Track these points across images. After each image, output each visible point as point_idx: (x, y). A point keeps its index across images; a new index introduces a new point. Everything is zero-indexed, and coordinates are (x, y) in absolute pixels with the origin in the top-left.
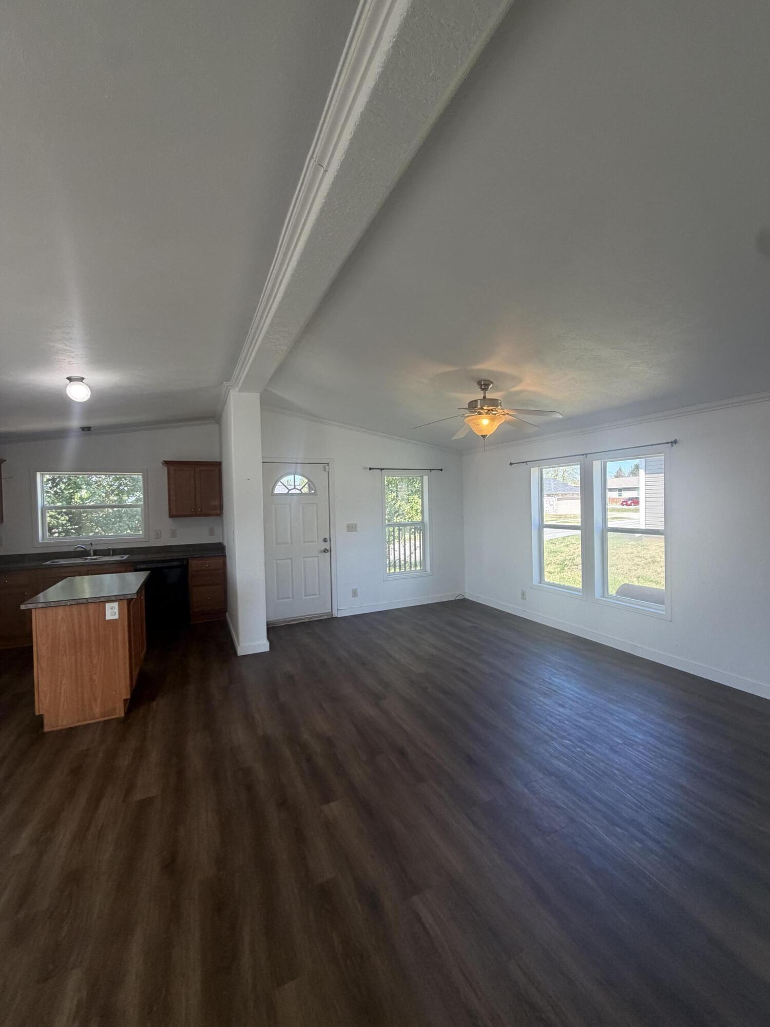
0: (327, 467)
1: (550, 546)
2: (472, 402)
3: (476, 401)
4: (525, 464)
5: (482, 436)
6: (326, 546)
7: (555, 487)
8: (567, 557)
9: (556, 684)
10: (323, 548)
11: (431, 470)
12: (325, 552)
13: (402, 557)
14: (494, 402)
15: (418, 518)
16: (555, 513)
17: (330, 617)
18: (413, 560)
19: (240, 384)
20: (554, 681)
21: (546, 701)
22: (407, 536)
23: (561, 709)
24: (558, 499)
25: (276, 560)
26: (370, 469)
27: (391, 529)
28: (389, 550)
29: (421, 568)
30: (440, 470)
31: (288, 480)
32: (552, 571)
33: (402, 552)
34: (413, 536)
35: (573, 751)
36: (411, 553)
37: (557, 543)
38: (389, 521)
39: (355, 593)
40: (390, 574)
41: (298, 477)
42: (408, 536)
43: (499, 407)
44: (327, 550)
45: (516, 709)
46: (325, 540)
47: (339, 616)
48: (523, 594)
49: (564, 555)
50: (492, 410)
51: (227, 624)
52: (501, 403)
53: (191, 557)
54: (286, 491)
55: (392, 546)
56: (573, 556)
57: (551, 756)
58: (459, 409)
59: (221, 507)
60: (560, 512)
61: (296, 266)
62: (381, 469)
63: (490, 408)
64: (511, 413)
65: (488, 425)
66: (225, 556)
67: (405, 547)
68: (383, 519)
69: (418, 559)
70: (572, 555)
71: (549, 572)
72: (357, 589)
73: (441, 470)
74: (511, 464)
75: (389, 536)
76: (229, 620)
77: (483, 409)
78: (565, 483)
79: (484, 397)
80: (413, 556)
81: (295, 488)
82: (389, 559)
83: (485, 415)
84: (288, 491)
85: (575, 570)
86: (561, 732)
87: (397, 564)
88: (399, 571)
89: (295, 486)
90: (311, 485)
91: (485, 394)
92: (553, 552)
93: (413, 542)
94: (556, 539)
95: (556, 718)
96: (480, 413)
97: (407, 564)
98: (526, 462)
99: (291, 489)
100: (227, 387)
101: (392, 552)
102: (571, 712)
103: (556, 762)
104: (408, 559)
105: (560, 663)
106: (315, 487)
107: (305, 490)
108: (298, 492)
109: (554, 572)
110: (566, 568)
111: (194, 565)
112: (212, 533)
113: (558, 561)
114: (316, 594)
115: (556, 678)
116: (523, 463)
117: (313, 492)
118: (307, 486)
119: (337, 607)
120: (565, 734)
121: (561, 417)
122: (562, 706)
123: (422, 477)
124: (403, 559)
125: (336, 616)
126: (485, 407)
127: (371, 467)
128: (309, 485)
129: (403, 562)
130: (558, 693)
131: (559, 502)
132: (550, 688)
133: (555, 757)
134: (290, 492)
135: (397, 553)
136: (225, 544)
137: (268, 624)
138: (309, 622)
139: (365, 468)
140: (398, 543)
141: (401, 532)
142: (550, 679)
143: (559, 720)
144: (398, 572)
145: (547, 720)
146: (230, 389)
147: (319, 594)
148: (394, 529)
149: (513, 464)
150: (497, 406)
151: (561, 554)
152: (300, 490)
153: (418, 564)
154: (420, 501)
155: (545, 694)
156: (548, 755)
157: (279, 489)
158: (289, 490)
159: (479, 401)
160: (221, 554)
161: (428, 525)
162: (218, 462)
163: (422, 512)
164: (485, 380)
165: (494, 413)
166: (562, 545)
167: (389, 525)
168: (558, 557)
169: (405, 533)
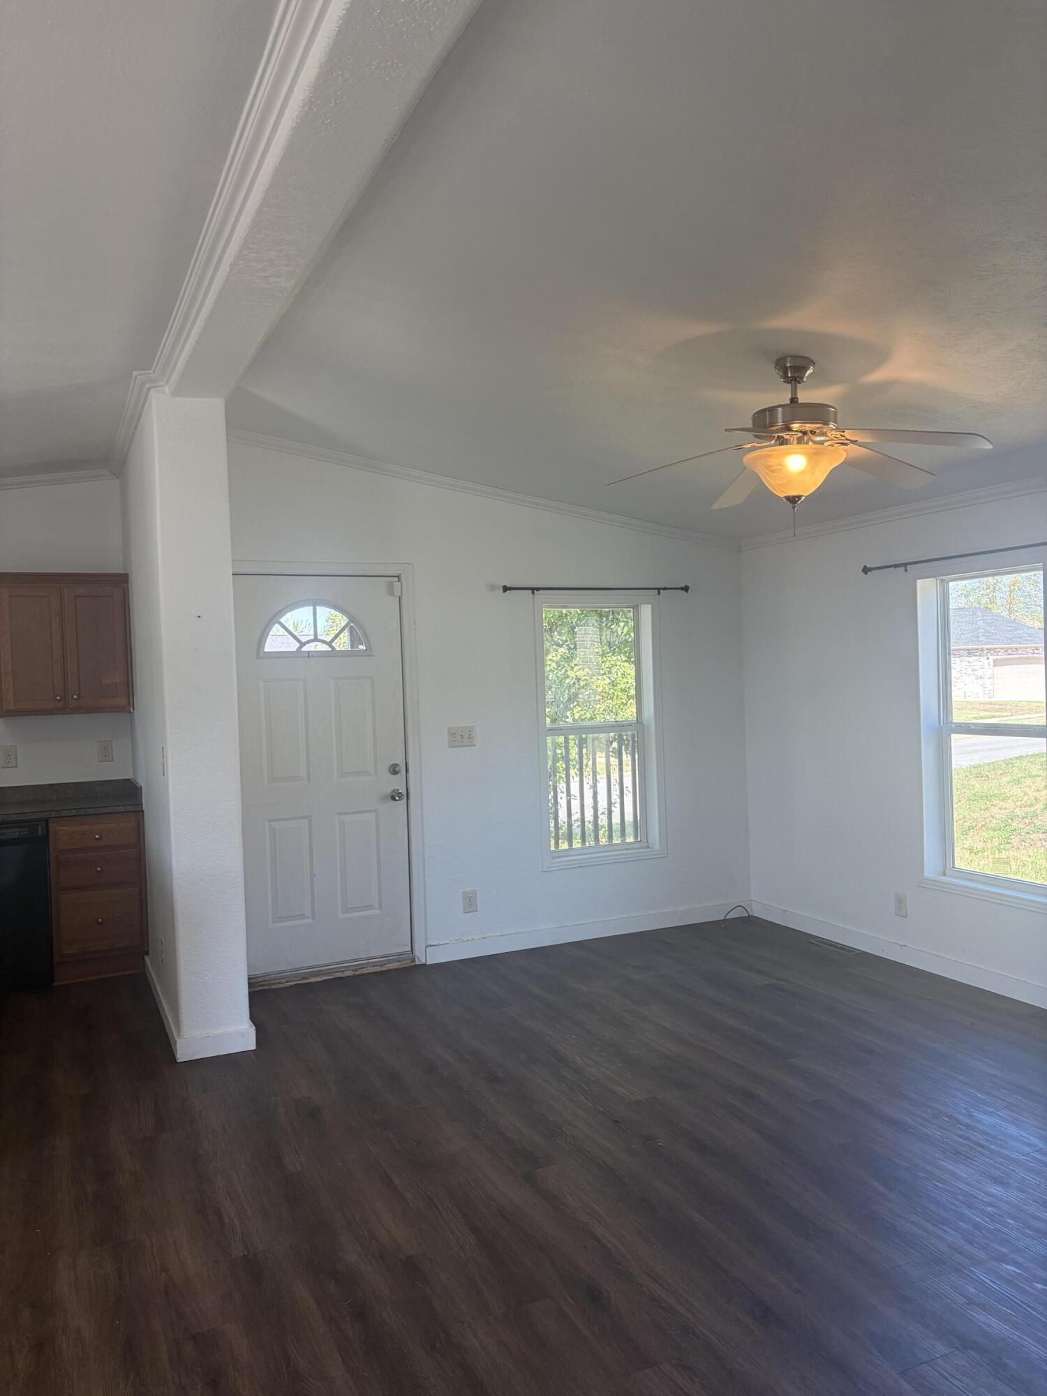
0: (397, 585)
1: (973, 782)
2: (763, 411)
3: (772, 410)
4: (902, 569)
5: (788, 498)
6: (397, 783)
7: (987, 631)
8: (1019, 812)
9: (986, 1129)
10: (389, 790)
11: (659, 589)
12: (393, 798)
13: (589, 815)
14: (818, 413)
15: (630, 713)
16: (986, 699)
17: (407, 964)
18: (616, 819)
19: (175, 377)
20: (979, 1121)
21: (962, 1171)
22: (601, 760)
23: (995, 1190)
24: (997, 663)
25: (269, 821)
26: (506, 589)
27: (561, 739)
28: (555, 797)
29: (636, 837)
30: (682, 589)
31: (299, 619)
32: (980, 846)
33: (589, 801)
34: (614, 761)
35: (1023, 1291)
36: (610, 803)
37: (992, 774)
38: (554, 721)
39: (470, 903)
40: (559, 854)
41: (324, 612)
42: (603, 760)
43: (832, 426)
44: (400, 795)
45: (881, 1188)
46: (394, 770)
47: (427, 964)
48: (900, 902)
49: (1009, 804)
50: (813, 432)
51: (149, 986)
52: (835, 413)
53: (54, 815)
54: (293, 646)
55: (562, 786)
56: (1033, 809)
57: (971, 1302)
58: (726, 430)
59: (128, 689)
60: (1000, 696)
61: (317, 79)
62: (534, 590)
63: (809, 427)
64: (860, 440)
65: (802, 473)
66: (139, 813)
67: (594, 787)
68: (540, 716)
69: (629, 817)
70: (1031, 806)
71: (971, 850)
72: (474, 892)
73: (686, 589)
74: (866, 570)
75: (555, 761)
76: (153, 974)
77: (789, 429)
78: (1014, 622)
79: (794, 400)
80: (616, 811)
81: (316, 639)
82: (556, 819)
83: (795, 446)
84: (298, 645)
85: (1039, 844)
86: (997, 1246)
87: (576, 829)
88: (579, 846)
89: (316, 634)
90: (356, 629)
91: (794, 391)
92: (982, 798)
93: (615, 776)
94: (989, 764)
95: (983, 1212)
96: (782, 442)
97: (601, 833)
98: (905, 565)
99: (308, 642)
100: (142, 384)
101: (563, 802)
102: (1022, 1196)
103: (981, 1317)
104: (603, 821)
105: (995, 1076)
106: (365, 634)
107: (343, 644)
108: (325, 648)
109: (983, 850)
110: (1015, 840)
111: (64, 834)
112: (106, 754)
113: (994, 821)
114: (371, 907)
115: (985, 1113)
116: (896, 566)
117: (362, 647)
118: (346, 634)
119: (426, 940)
120: (1004, 1250)
121: (990, 447)
122: (997, 1181)
123: (636, 608)
124: (592, 819)
125: (423, 961)
126: (796, 426)
127: (508, 586)
128: (351, 629)
129: (589, 826)
130: (989, 1149)
131: (999, 670)
132: (968, 1139)
133: (979, 1305)
134: (304, 649)
135: (575, 804)
136: (141, 782)
137: (252, 983)
138: (354, 976)
139: (493, 588)
140: (577, 779)
141: (584, 751)
142: (970, 1116)
143: (991, 1216)
144: (578, 849)
145: (962, 1216)
146: (149, 389)
147: (380, 907)
148: (567, 740)
149: (871, 569)
150: (826, 423)
151: (1002, 804)
152: (329, 644)
153: (629, 830)
154: (631, 670)
155: (957, 1153)
156: (961, 1300)
157: (277, 641)
158: (303, 644)
159: (780, 409)
160: (129, 808)
161: (653, 730)
162: (120, 575)
163: (639, 697)
164: (794, 357)
165: (818, 439)
166: (1005, 779)
167: (555, 731)
168: (994, 810)
169: (594, 754)
